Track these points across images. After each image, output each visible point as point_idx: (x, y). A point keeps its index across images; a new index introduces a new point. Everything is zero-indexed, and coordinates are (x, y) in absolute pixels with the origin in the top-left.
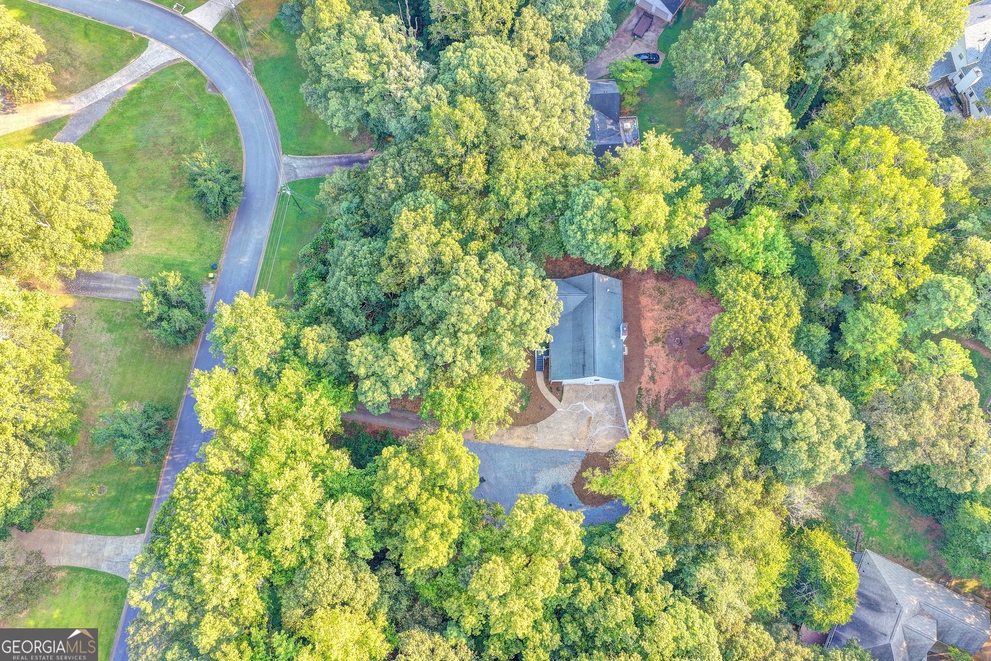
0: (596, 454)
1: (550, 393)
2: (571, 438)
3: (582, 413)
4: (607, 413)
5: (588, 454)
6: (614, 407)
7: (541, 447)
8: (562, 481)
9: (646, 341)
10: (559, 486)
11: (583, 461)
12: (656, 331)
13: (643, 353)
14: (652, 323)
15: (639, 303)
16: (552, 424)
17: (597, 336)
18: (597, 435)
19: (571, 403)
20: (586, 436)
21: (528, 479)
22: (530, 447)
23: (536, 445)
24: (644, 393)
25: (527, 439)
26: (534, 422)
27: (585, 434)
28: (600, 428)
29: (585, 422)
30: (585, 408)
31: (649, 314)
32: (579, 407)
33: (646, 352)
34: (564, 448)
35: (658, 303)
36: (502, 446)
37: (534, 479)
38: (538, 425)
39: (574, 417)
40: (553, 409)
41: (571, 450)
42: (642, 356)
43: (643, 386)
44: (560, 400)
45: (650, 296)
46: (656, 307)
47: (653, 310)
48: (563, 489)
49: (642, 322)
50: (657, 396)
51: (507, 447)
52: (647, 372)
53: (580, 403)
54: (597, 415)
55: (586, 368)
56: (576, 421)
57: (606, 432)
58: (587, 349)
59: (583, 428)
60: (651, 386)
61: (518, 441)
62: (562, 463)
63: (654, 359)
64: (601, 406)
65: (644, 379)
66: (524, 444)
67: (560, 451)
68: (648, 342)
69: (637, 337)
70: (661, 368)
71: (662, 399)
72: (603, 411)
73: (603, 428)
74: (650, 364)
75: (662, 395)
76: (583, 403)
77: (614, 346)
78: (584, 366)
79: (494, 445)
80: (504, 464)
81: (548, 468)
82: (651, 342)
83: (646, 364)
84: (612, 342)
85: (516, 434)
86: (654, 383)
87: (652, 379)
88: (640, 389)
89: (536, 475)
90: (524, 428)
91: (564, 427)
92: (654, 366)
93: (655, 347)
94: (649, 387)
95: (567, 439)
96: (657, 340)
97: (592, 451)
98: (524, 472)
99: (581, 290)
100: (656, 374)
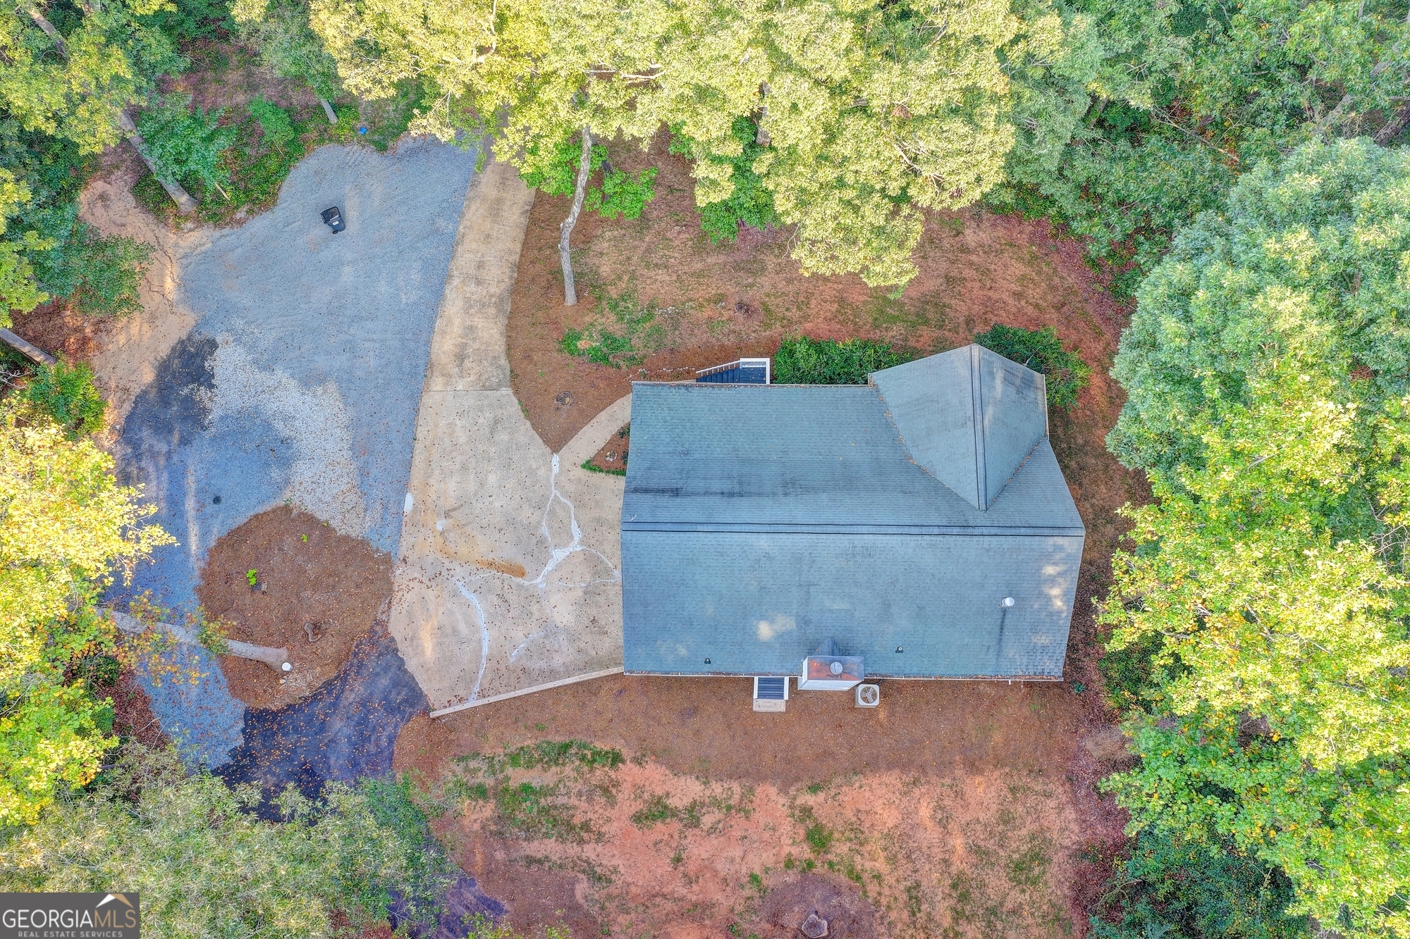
0: (386, 592)
1: (615, 428)
2: (451, 502)
3: (541, 542)
4: (536, 634)
5: (387, 560)
6: (558, 661)
7: (427, 400)
8: (303, 472)
9: (814, 789)
10: (286, 463)
11: (364, 543)
12: (857, 833)
13: (761, 778)
14: (890, 818)
15: (973, 767)
16: (503, 437)
17: (801, 542)
18: (455, 594)
19: (580, 503)
20: (453, 557)
21: (321, 362)
22: (429, 366)
23: (437, 383)
24: (601, 773)
25: (460, 358)
26: (515, 380)
27: (463, 550)
28: (480, 609)
29: (507, 552)
30: (559, 555)
31: (925, 812)
32: (563, 534)
33: (769, 793)
34: (416, 477)
35: (975, 850)
36: (446, 278)
37: (322, 379)
38: (507, 391)
39: (527, 514)
40: (556, 443)
41: (409, 501)
42: (751, 774)
43: (628, 773)
44: (590, 466)
45: (1006, 818)
46: (958, 842)
47: (943, 823)
48: (275, 474)
49: (893, 778)
50: (586, 826)
51: (438, 296)
52: (684, 791)
53: (577, 533)
54: (532, 597)
55: (665, 500)
56: (511, 522)
57: (463, 629)
58: (744, 502)
59: (483, 547)
60: (628, 804)
61: (457, 328)
62: (363, 473)
63: (738, 824)
64: (563, 612)
65: (654, 777)
66: (444, 346)
67: (408, 466)
68: (808, 799)
69: (827, 754)
70: (699, 849)
71: (573, 850)
72: (544, 622)
73: (481, 620)
74: (716, 803)
75: (590, 851)
76: (575, 547)
77: (765, 630)
78: (676, 492)
79: (452, 256)
80: (383, 287)
81: (354, 425)
82: (807, 811)
83: (717, 788)
84: (786, 623)
85: (479, 322)
86: (638, 818)
87: (656, 811)
88: (616, 759)
89: (332, 386)
90: (499, 346)
91: (492, 479)
92: (707, 821)
93: (786, 827)
94: (624, 795)
95: (450, 489)
96: (818, 839)
97: (400, 575)
98: (350, 348)
99: (1004, 489)
100: (676, 826)
